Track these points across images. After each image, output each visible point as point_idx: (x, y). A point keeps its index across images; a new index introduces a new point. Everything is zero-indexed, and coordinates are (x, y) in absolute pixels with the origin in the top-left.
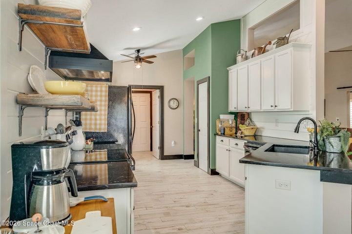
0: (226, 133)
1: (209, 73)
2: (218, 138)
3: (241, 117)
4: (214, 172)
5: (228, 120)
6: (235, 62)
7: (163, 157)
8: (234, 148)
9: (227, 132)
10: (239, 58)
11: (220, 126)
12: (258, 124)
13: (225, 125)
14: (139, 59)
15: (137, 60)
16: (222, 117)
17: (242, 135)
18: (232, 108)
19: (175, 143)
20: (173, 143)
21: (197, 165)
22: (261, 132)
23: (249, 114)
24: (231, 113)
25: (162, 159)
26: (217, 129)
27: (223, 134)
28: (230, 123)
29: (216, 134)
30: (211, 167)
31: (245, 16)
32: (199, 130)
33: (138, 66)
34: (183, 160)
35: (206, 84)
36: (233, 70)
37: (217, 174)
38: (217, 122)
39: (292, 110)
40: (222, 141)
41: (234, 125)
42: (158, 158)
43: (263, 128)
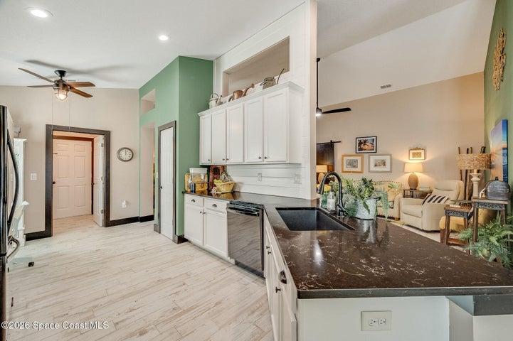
0: (197, 190)
1: (176, 117)
2: (188, 197)
3: (215, 171)
4: (182, 240)
5: (200, 175)
6: (207, 107)
7: (109, 223)
8: (210, 209)
9: (198, 188)
10: (212, 103)
11: (190, 182)
12: (236, 179)
13: (196, 180)
14: (62, 85)
15: (58, 85)
16: (192, 170)
17: (218, 193)
18: (204, 161)
19: (127, 203)
20: (124, 203)
21: (158, 229)
22: (240, 188)
23: (224, 167)
24: (203, 166)
25: (106, 227)
26: (186, 185)
27: (194, 192)
28: (202, 177)
29: (184, 192)
30: (177, 233)
31: (218, 58)
32: (160, 187)
33: (62, 96)
34: (138, 224)
35: (171, 131)
36: (205, 117)
37: (186, 240)
38: (186, 177)
39: (288, 162)
40: (194, 200)
41: (206, 180)
42: (101, 224)
43: (241, 183)
